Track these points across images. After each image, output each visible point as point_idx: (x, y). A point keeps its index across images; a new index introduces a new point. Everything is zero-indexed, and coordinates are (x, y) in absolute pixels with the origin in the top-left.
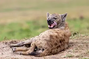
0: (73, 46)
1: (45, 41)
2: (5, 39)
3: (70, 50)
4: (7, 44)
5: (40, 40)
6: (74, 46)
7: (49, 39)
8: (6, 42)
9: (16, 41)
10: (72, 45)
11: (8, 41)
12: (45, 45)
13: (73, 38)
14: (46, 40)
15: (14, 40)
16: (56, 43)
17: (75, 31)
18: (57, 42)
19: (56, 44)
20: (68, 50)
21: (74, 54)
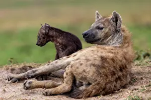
0: (142, 79)
1: (92, 67)
2: (11, 62)
3: (136, 87)
4: (14, 72)
5: (81, 64)
6: (145, 80)
7: (101, 63)
8: (13, 67)
9: (32, 66)
10: (140, 77)
11: (17, 67)
12: (93, 75)
13: (144, 64)
14: (94, 65)
15: (28, 65)
16: (113, 72)
17: (148, 51)
18: (115, 70)
19: (113, 74)
20: (132, 87)
21: (144, 95)
